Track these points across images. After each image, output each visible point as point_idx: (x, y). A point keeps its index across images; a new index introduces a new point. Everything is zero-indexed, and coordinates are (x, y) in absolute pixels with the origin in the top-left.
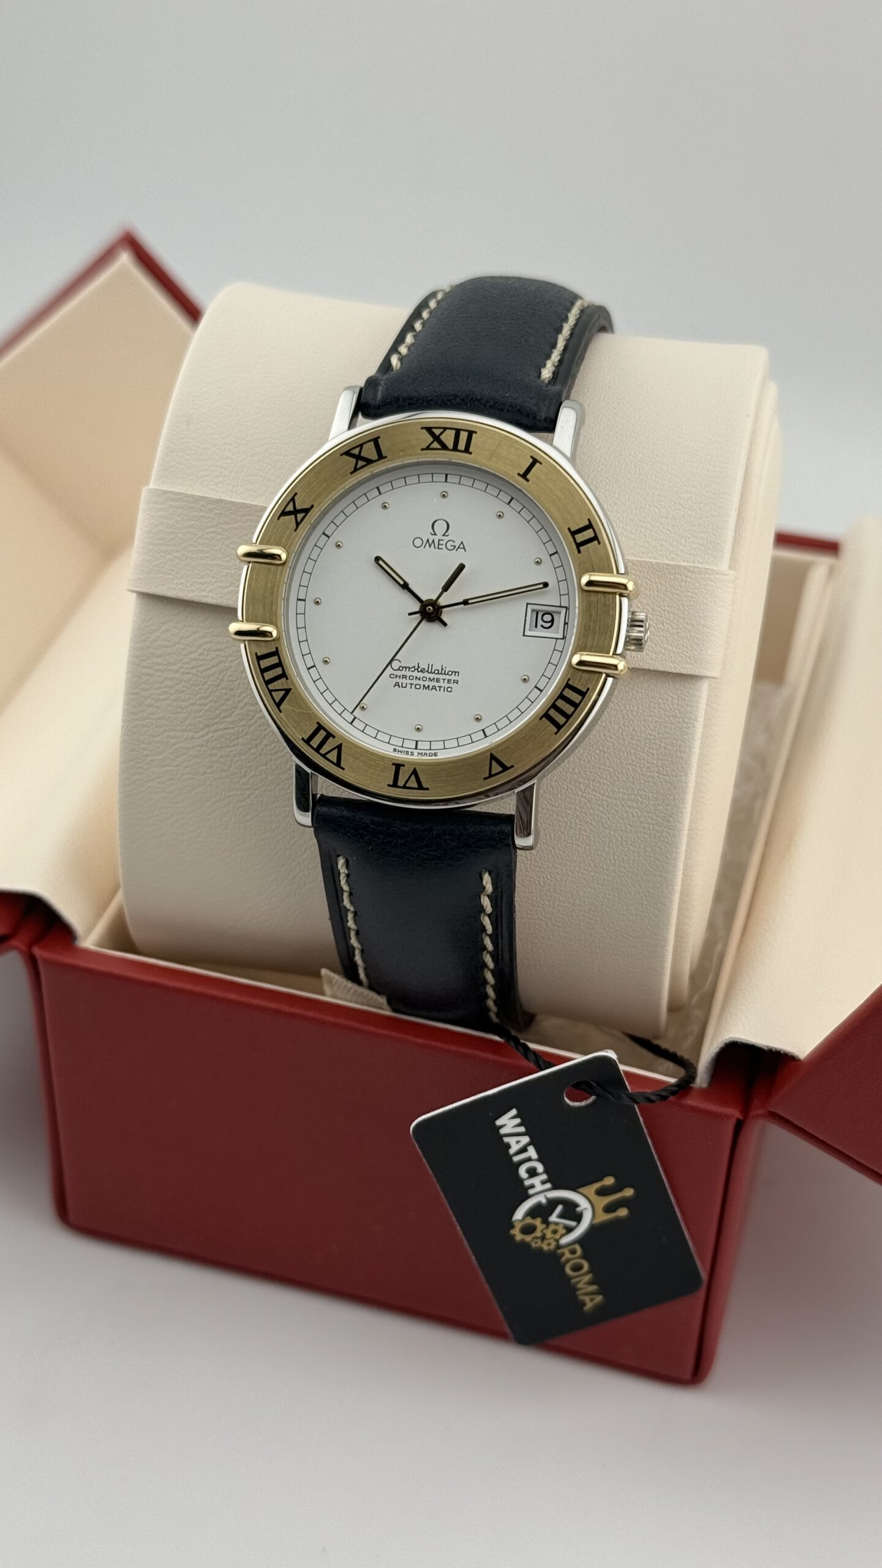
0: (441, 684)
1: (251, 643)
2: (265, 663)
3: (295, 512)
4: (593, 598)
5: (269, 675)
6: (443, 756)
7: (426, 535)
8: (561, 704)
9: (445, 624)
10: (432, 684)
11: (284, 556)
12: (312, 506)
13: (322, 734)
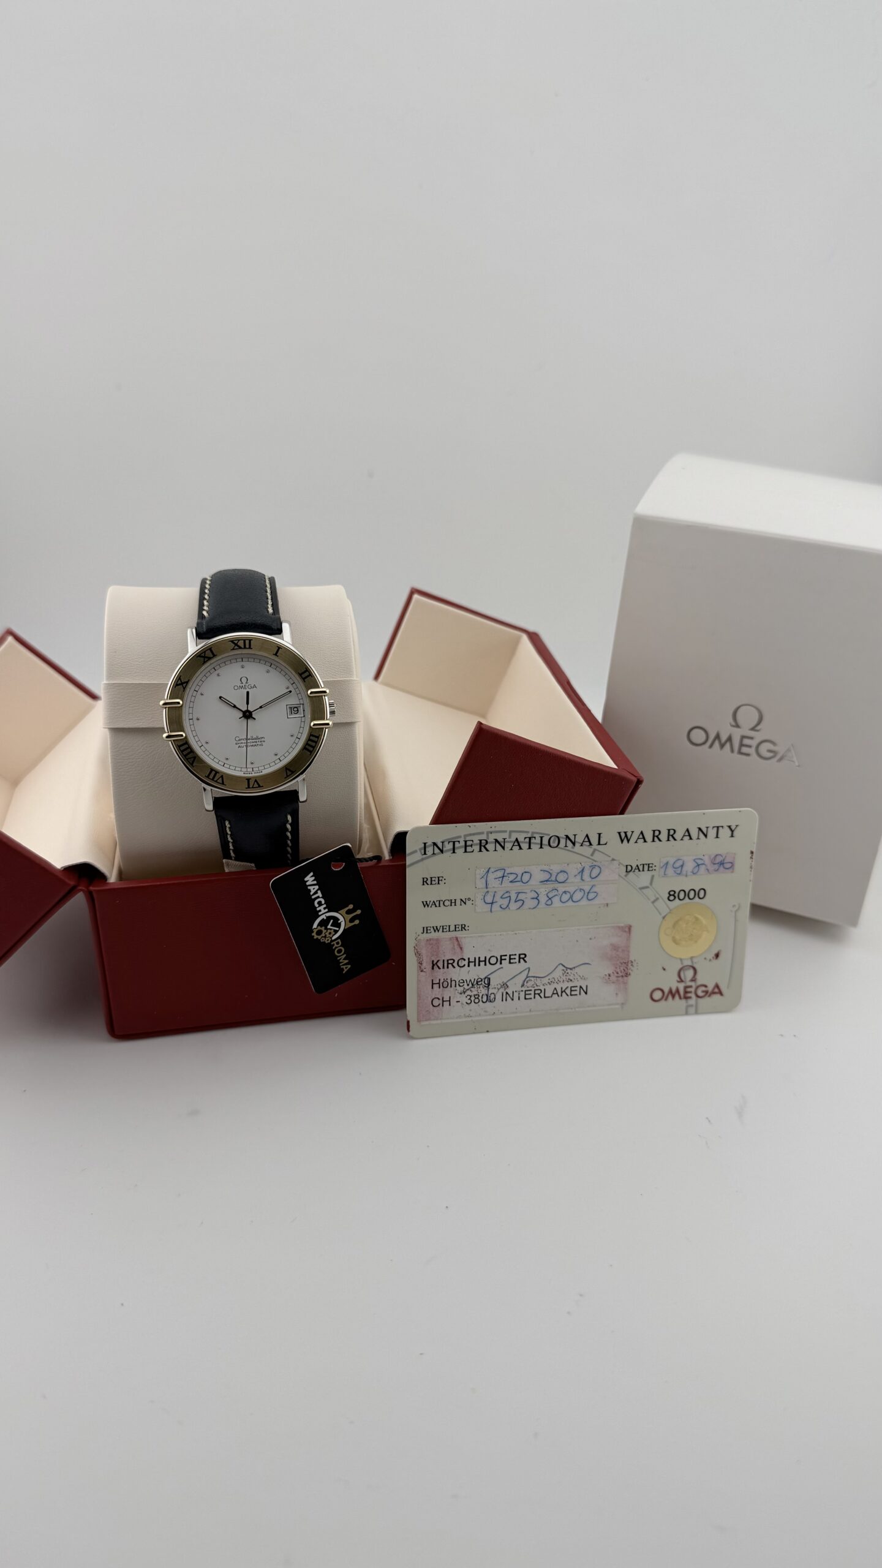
0: (258, 743)
1: (176, 742)
2: (182, 748)
3: (182, 684)
4: (314, 699)
5: (185, 753)
6: (265, 772)
7: (239, 684)
8: (310, 743)
9: (255, 719)
10: (254, 744)
11: (181, 702)
12: (189, 680)
13: (213, 773)
